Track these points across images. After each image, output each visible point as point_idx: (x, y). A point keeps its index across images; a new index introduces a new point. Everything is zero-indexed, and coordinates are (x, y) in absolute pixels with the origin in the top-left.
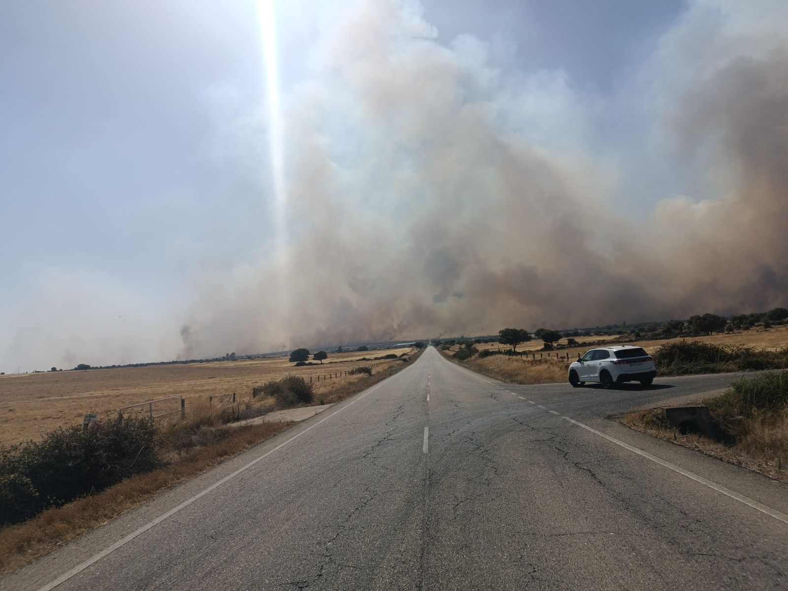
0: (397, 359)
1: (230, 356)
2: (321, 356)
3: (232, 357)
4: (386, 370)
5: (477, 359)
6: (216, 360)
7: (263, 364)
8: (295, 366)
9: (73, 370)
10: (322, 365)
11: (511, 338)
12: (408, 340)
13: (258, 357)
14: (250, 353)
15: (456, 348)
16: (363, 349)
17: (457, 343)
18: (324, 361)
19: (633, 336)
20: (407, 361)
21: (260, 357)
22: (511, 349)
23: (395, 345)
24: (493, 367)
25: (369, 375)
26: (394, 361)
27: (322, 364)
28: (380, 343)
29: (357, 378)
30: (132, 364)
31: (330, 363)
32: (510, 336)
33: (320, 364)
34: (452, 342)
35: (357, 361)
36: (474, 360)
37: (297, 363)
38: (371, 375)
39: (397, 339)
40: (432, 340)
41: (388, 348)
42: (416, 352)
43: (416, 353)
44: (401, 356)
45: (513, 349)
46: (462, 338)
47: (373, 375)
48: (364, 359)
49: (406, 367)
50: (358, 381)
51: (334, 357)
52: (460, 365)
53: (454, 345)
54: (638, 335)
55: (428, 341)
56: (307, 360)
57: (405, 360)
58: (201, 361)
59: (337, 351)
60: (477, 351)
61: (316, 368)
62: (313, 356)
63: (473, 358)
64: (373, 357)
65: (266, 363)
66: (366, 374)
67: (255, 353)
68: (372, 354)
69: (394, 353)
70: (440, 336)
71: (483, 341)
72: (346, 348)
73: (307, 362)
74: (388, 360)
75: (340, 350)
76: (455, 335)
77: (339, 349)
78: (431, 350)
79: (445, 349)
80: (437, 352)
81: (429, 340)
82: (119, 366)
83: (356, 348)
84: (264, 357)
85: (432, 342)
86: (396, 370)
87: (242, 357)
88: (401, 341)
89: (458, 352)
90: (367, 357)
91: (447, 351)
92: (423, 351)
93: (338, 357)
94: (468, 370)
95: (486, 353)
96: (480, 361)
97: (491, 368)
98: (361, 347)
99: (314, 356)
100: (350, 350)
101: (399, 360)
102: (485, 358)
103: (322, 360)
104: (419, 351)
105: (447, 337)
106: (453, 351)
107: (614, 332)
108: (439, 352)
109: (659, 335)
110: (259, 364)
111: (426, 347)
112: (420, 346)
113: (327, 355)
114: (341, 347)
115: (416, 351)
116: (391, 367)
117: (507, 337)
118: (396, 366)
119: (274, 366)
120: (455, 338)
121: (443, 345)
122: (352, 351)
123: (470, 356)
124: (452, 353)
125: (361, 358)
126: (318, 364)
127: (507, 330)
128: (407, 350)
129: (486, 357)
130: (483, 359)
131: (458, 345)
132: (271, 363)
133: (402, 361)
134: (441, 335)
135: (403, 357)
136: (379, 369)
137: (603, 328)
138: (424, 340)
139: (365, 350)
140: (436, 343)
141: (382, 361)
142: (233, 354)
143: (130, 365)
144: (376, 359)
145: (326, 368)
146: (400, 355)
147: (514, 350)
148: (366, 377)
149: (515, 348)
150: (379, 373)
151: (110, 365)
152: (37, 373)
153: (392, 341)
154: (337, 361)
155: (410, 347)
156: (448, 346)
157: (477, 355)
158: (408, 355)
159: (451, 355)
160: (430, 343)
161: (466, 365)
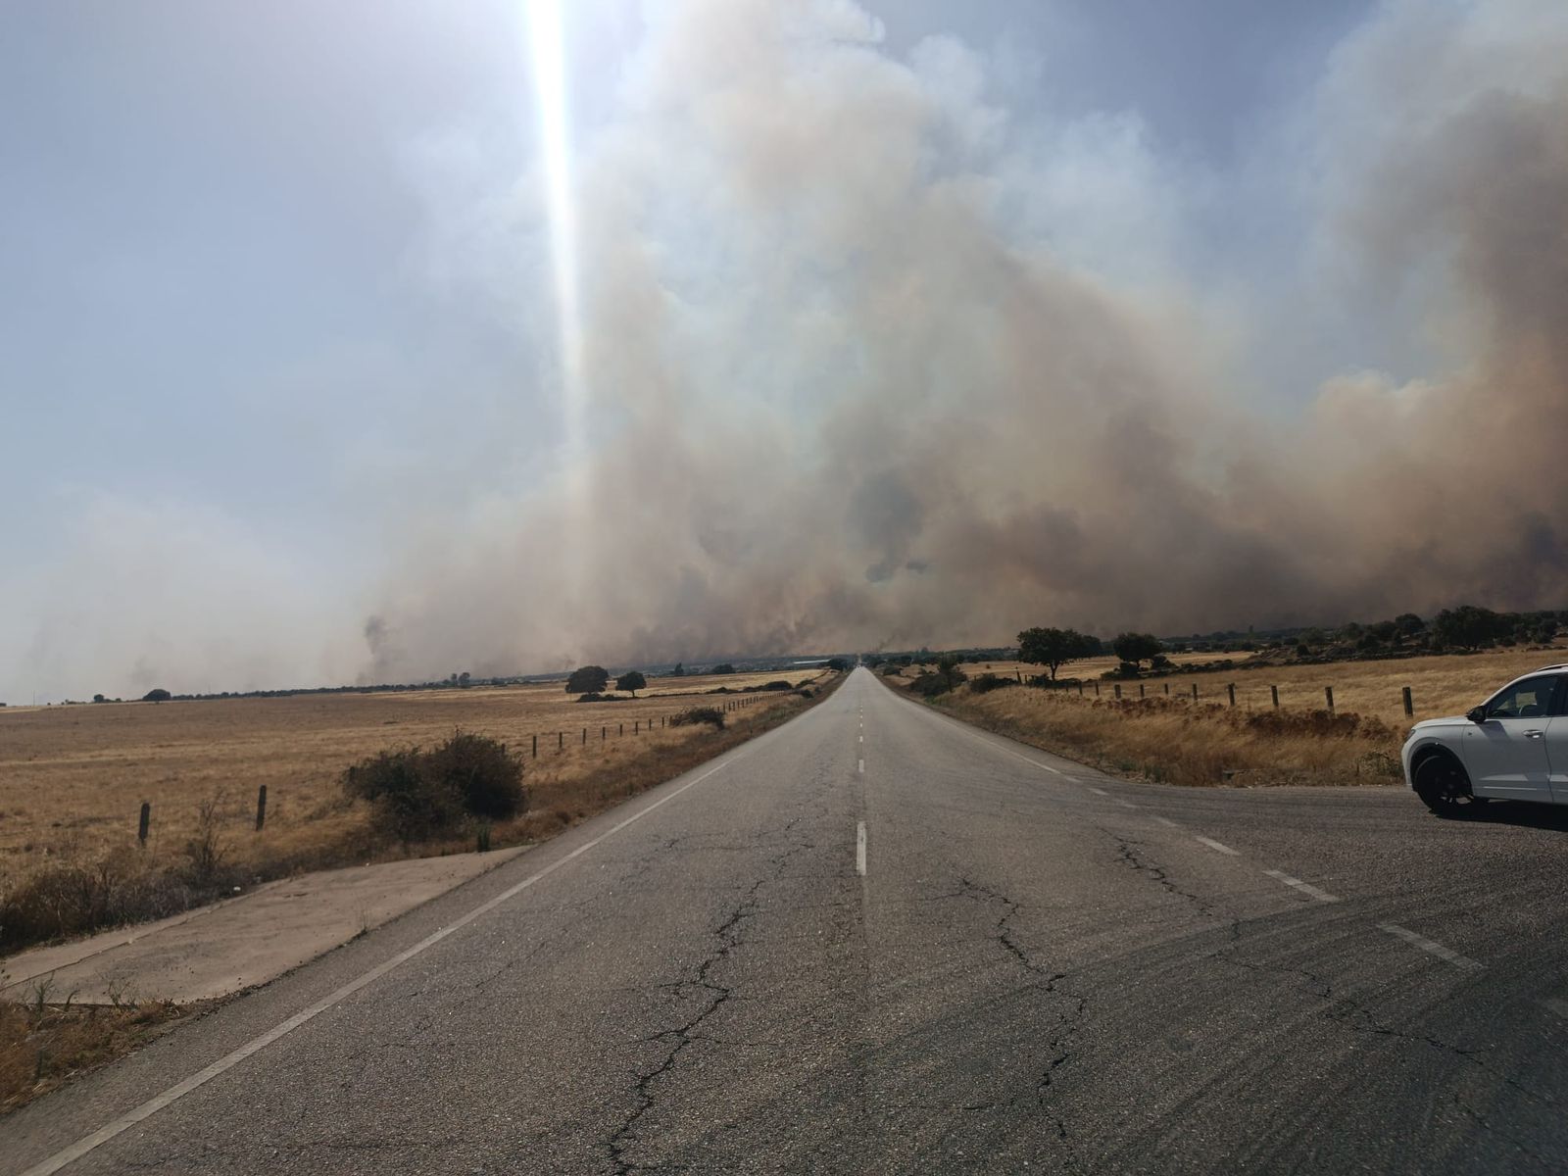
0: (790, 691)
1: (461, 677)
2: (633, 681)
3: (463, 682)
4: (761, 716)
5: (968, 694)
6: (431, 686)
7: (515, 695)
8: (578, 701)
9: (139, 700)
10: (633, 701)
11: (1046, 648)
12: (817, 653)
13: (516, 682)
14: (501, 674)
15: (914, 671)
16: (725, 669)
17: (915, 663)
18: (638, 692)
19: (1293, 652)
20: (811, 695)
21: (518, 683)
22: (1045, 675)
23: (789, 664)
24: (1012, 715)
25: (716, 728)
26: (784, 695)
27: (635, 698)
28: (760, 660)
29: (683, 735)
30: (261, 690)
31: (651, 696)
32: (1045, 646)
33: (630, 698)
34: (905, 660)
35: (708, 693)
36: (961, 697)
37: (583, 696)
38: (721, 726)
39: (796, 651)
40: (863, 655)
41: (775, 670)
42: (832, 677)
43: (832, 680)
44: (799, 686)
45: (1050, 675)
46: (925, 651)
47: (729, 728)
48: (723, 690)
49: (805, 710)
50: (687, 743)
51: (663, 685)
52: (932, 708)
53: (908, 665)
54: (1302, 651)
55: (855, 657)
56: (604, 690)
57: (807, 694)
58: (400, 688)
59: (672, 673)
60: (964, 678)
61: (617, 707)
62: (616, 682)
63: (957, 691)
64: (741, 685)
65: (522, 695)
66: (710, 725)
67: (511, 674)
68: (741, 681)
69: (785, 680)
70: (881, 647)
71: (968, 657)
72: (691, 667)
73: (603, 694)
74: (772, 693)
75: (679, 672)
76: (911, 647)
77: (676, 669)
78: (861, 674)
79: (890, 674)
80: (877, 680)
81: (859, 654)
82: (236, 695)
83: (711, 668)
84: (527, 682)
85: (864, 660)
86: (782, 716)
87: (484, 680)
88: (802, 655)
89: (918, 678)
90: (729, 686)
91: (894, 678)
92: (846, 677)
93: (674, 685)
94: (955, 722)
95: (989, 683)
96: (975, 700)
97: (1008, 716)
98: (721, 667)
99: (619, 682)
100: (700, 672)
101: (794, 693)
102: (988, 693)
103: (635, 691)
104: (836, 677)
105: (893, 649)
106: (907, 676)
107: (1234, 645)
108: (879, 679)
109: (1351, 651)
110: (509, 695)
111: (851, 669)
112: (840, 666)
113: (646, 680)
114: (680, 664)
115: (830, 675)
116: (774, 709)
117: (1037, 648)
118: (786, 705)
119: (536, 701)
120: (910, 652)
121: (886, 666)
122: (702, 674)
123: (950, 687)
124: (908, 682)
125: (719, 687)
126: (625, 699)
127: (1036, 631)
128: (814, 673)
129: (989, 691)
130: (982, 697)
131: (917, 666)
132: (533, 694)
133: (801, 697)
134: (883, 645)
135: (804, 688)
136: (747, 713)
137: (1209, 638)
138: (847, 656)
139: (728, 673)
140: (873, 662)
141: (760, 694)
142: (466, 675)
143: (257, 694)
144: (748, 690)
145: (639, 707)
146: (798, 683)
147: (1053, 676)
148: (709, 731)
149: (1054, 671)
150: (742, 722)
151: (218, 692)
152: (70, 706)
153: (784, 655)
154: (668, 692)
155: (819, 668)
156: (897, 667)
157: (965, 686)
158: (814, 683)
159: (905, 686)
160: (860, 661)
161: (947, 709)
